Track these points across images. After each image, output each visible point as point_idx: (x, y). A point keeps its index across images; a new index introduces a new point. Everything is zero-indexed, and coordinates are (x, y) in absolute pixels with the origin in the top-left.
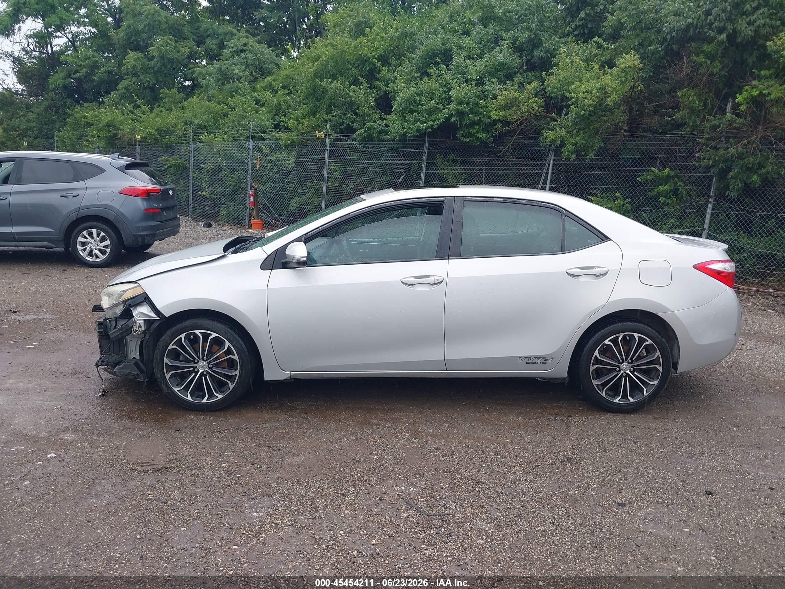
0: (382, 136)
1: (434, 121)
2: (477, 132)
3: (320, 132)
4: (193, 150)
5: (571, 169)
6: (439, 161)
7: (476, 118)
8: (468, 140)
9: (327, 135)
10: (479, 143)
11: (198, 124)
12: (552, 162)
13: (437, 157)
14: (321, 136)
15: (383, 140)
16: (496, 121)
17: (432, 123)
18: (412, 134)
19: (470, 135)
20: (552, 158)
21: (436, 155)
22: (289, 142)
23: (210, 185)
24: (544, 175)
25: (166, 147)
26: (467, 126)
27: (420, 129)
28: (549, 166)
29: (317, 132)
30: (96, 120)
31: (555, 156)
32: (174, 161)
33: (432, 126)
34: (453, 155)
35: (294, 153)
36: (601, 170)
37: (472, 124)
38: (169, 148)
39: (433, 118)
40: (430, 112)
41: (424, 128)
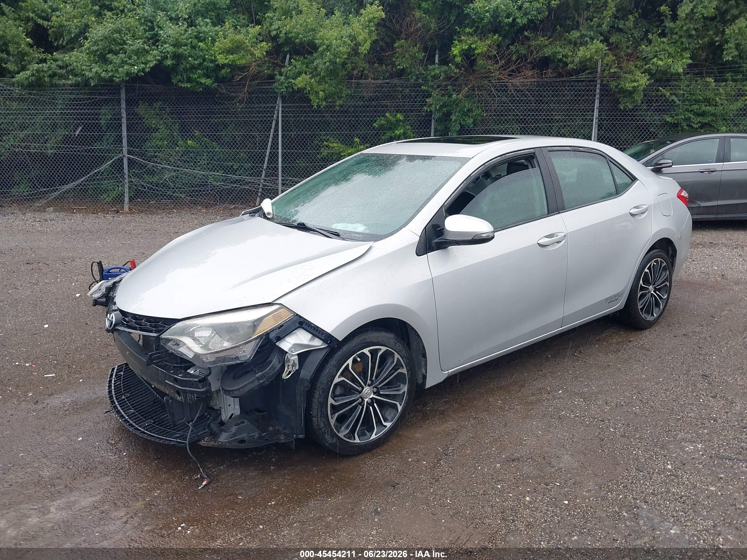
0: (56, 80)
1: (145, 64)
2: (199, 77)
5: (302, 116)
6: (141, 110)
7: (196, 62)
8: (189, 86)
10: (201, 89)
12: (280, 109)
13: (139, 105)
15: (56, 85)
16: (223, 66)
17: (144, 66)
18: (121, 79)
19: (189, 80)
20: (281, 105)
21: (137, 103)
24: (274, 123)
26: (186, 70)
27: (131, 73)
28: (278, 114)
31: (283, 103)
33: (143, 69)
34: (161, 103)
36: (331, 116)
37: (193, 68)
39: (143, 59)
40: (139, 53)
41: (136, 71)
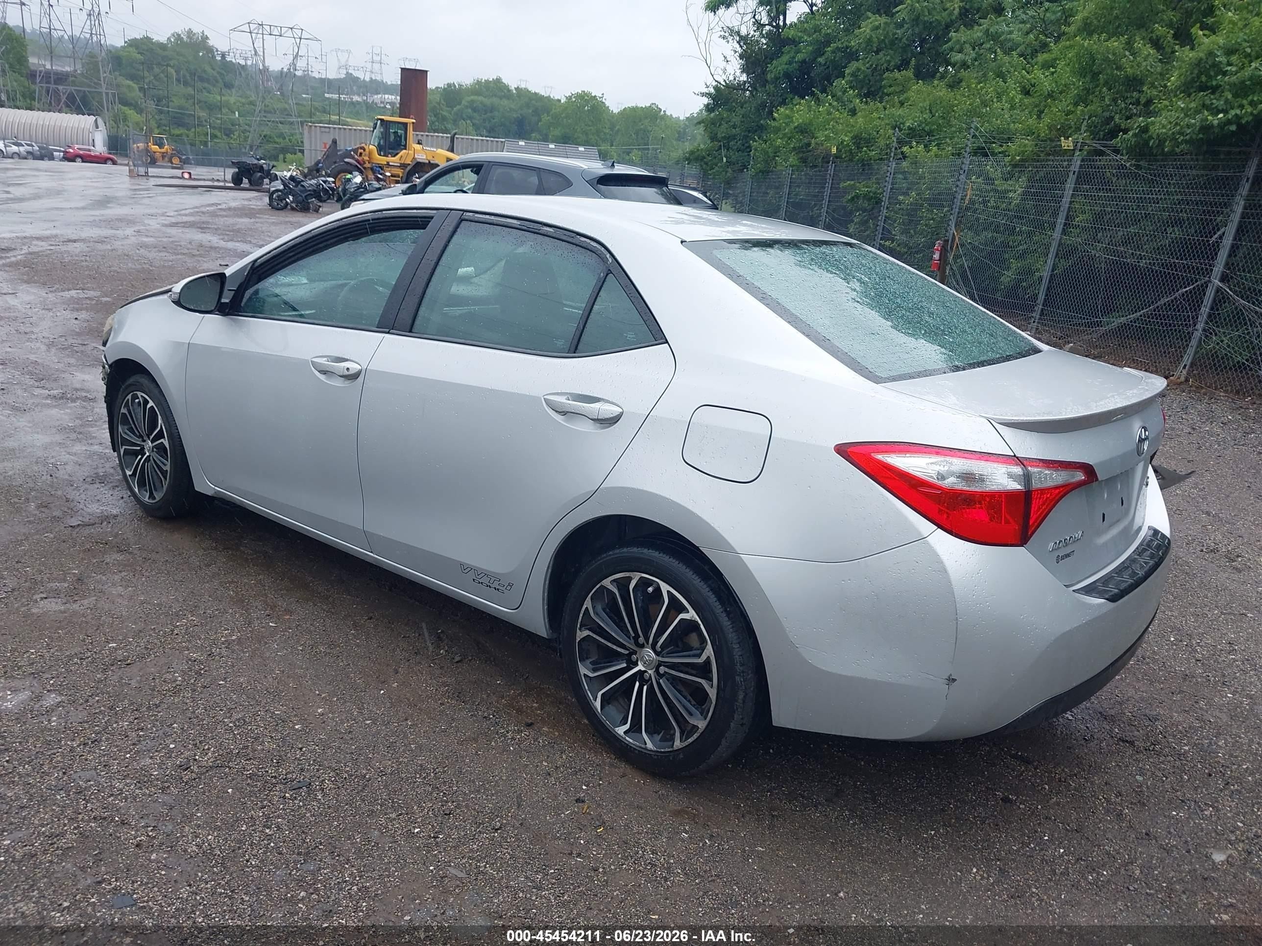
3: (1067, 138)
4: (893, 171)
9: (1079, 144)
11: (910, 128)
14: (1068, 146)
22: (1018, 158)
23: (905, 232)
25: (862, 166)
29: (1062, 138)
30: (785, 123)
32: (862, 188)
35: (1024, 178)
38: (867, 167)
